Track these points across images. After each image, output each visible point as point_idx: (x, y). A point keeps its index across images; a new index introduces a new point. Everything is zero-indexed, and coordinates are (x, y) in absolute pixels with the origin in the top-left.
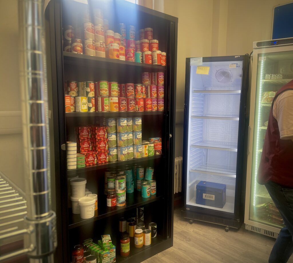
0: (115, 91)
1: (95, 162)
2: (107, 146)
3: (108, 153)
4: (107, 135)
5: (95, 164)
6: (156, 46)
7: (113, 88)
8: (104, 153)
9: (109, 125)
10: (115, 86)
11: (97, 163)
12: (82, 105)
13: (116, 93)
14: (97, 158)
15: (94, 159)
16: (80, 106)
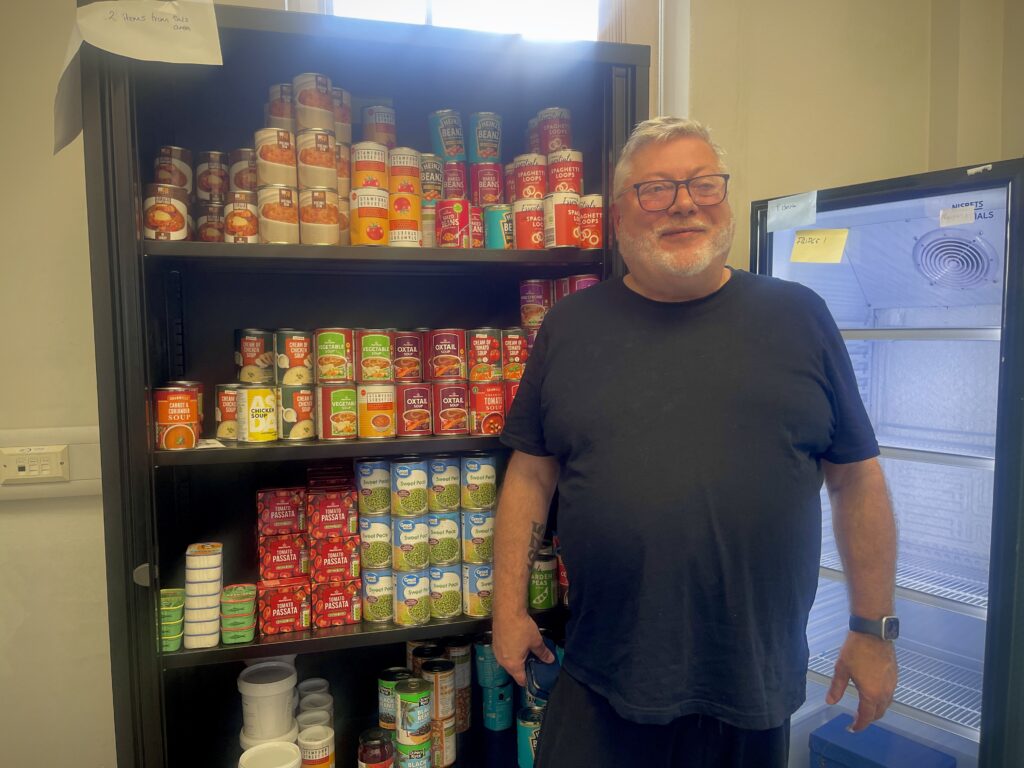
0: (375, 361)
1: (305, 623)
2: (355, 562)
3: (358, 590)
4: (358, 521)
5: (304, 630)
6: (568, 172)
7: (370, 354)
8: (342, 589)
9: (364, 486)
10: (377, 344)
11: (311, 624)
12: (251, 419)
13: (378, 370)
14: (312, 609)
15: (300, 610)
16: (244, 423)
